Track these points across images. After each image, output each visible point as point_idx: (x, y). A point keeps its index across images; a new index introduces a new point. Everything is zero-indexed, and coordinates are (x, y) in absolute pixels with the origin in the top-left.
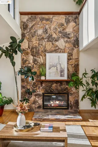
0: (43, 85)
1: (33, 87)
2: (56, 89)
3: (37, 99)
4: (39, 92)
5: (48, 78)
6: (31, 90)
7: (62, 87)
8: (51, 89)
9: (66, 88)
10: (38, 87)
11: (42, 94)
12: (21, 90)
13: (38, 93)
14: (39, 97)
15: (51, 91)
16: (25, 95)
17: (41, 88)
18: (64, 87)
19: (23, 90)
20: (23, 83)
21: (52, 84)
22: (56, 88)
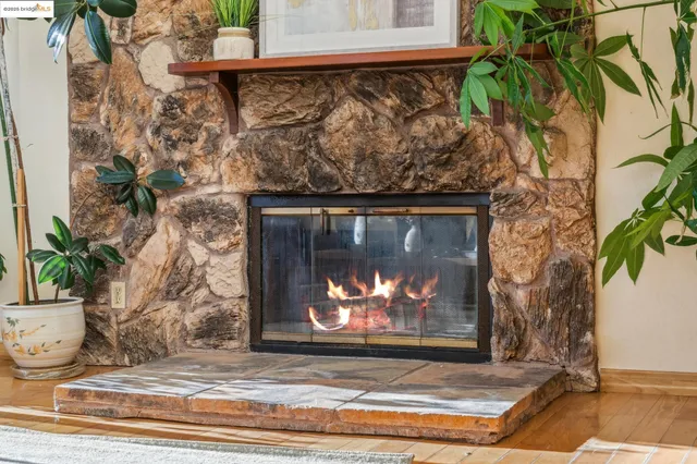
0: (249, 117)
1: (160, 145)
2: (361, 157)
3: (198, 253)
4: (213, 189)
5: (281, 43)
6: (145, 170)
7: (417, 128)
8: (320, 151)
9: (451, 136)
10: (200, 143)
11: (237, 203)
12: (72, 169)
13: (202, 193)
14: (210, 236)
15: (314, 174)
16: (104, 217)
17: (229, 144)
18: (439, 131)
19: (85, 166)
20: (86, 106)
21: (326, 110)
22: (357, 140)
